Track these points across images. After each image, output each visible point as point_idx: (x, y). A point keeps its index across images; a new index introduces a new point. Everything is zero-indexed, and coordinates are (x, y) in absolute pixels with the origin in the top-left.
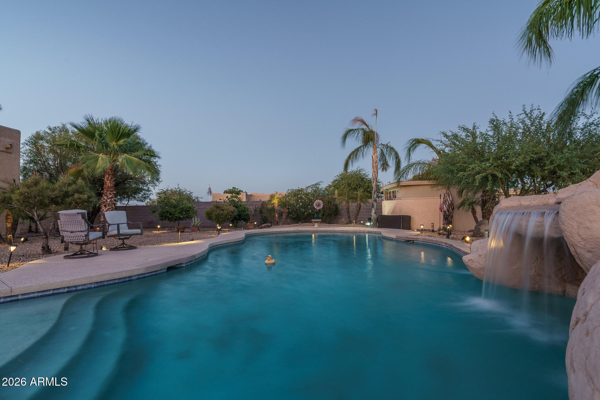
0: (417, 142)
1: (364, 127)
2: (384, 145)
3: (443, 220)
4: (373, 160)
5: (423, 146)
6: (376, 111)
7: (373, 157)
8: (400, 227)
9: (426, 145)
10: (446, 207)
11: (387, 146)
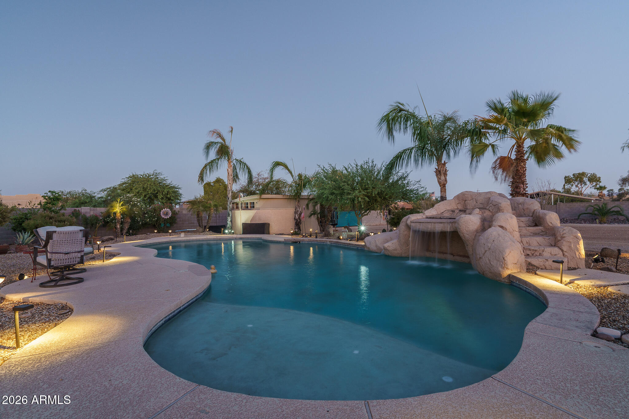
0: (277, 164)
1: (219, 140)
2: (237, 160)
3: (295, 226)
4: (229, 173)
5: (281, 167)
6: (232, 128)
7: (228, 170)
8: (264, 232)
9: (283, 167)
10: (297, 216)
11: (240, 162)
